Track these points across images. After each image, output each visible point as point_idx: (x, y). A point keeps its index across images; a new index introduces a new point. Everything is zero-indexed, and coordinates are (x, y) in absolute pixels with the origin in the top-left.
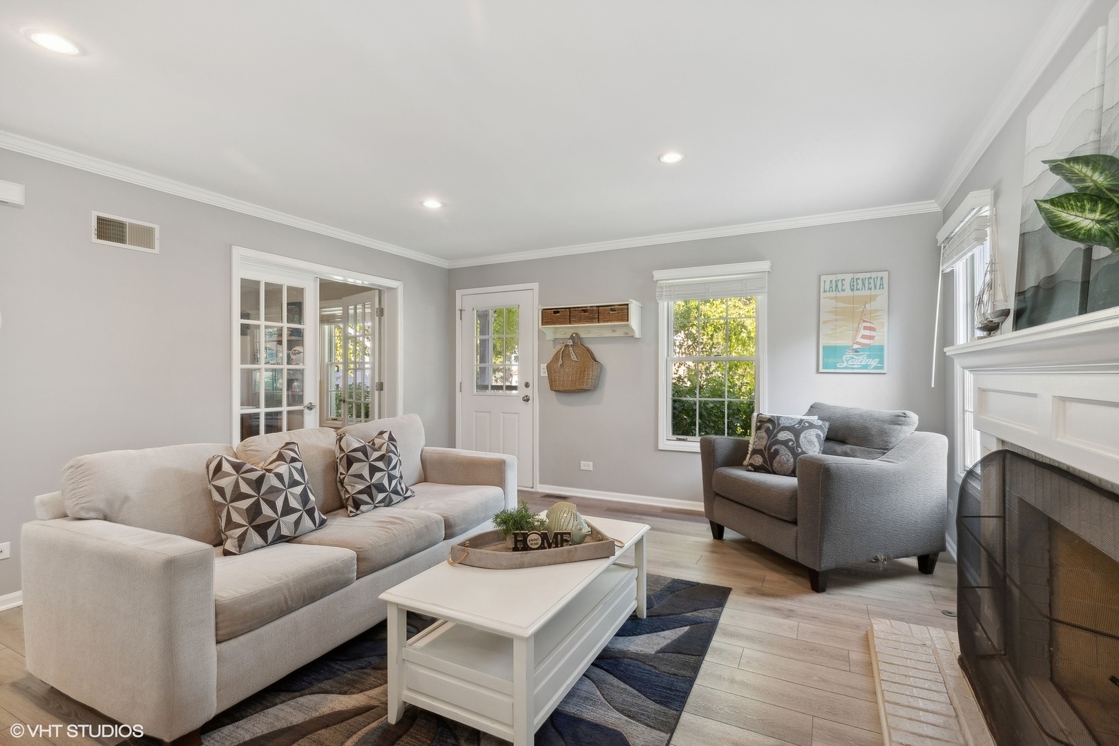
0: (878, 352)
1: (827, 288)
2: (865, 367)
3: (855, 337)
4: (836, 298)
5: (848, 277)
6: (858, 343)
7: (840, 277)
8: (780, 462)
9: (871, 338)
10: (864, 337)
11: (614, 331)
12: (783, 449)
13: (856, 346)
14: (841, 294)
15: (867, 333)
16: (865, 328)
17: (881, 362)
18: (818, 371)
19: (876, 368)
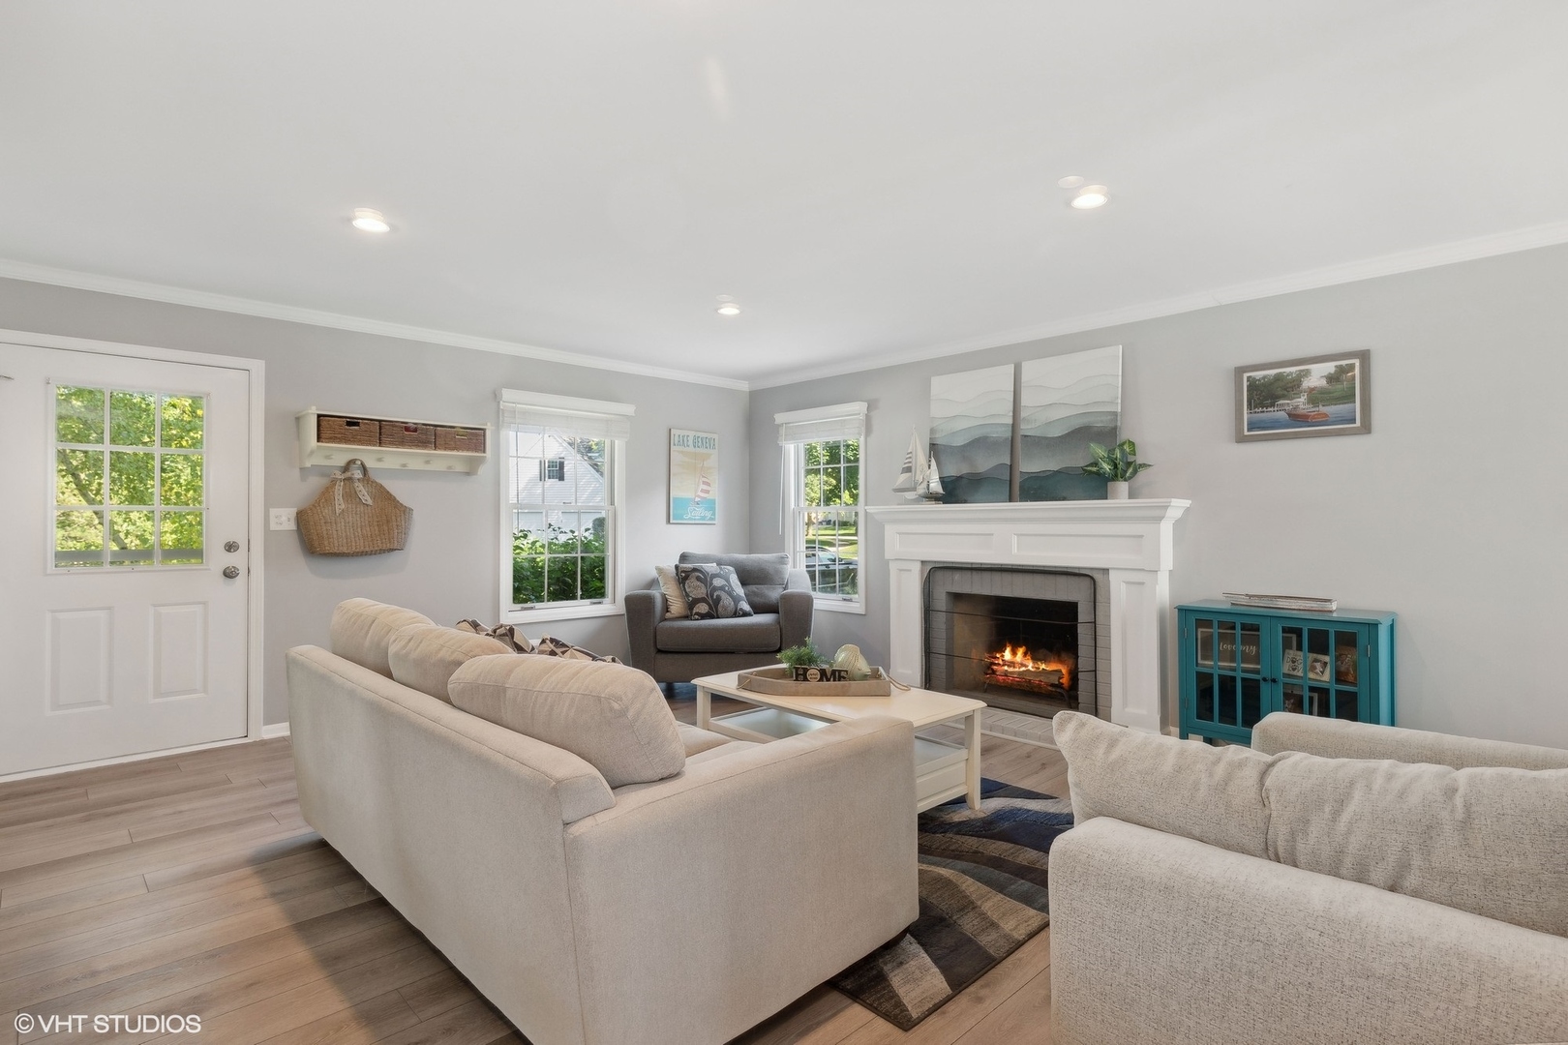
0: (711, 505)
1: (676, 442)
2: (703, 518)
3: (696, 491)
4: (682, 452)
5: (692, 434)
6: (699, 496)
7: (686, 433)
8: (723, 607)
9: (707, 492)
10: (702, 491)
11: (427, 462)
12: (724, 596)
13: (697, 499)
14: (686, 449)
15: (705, 487)
16: (704, 483)
17: (714, 514)
18: (668, 521)
19: (711, 519)
